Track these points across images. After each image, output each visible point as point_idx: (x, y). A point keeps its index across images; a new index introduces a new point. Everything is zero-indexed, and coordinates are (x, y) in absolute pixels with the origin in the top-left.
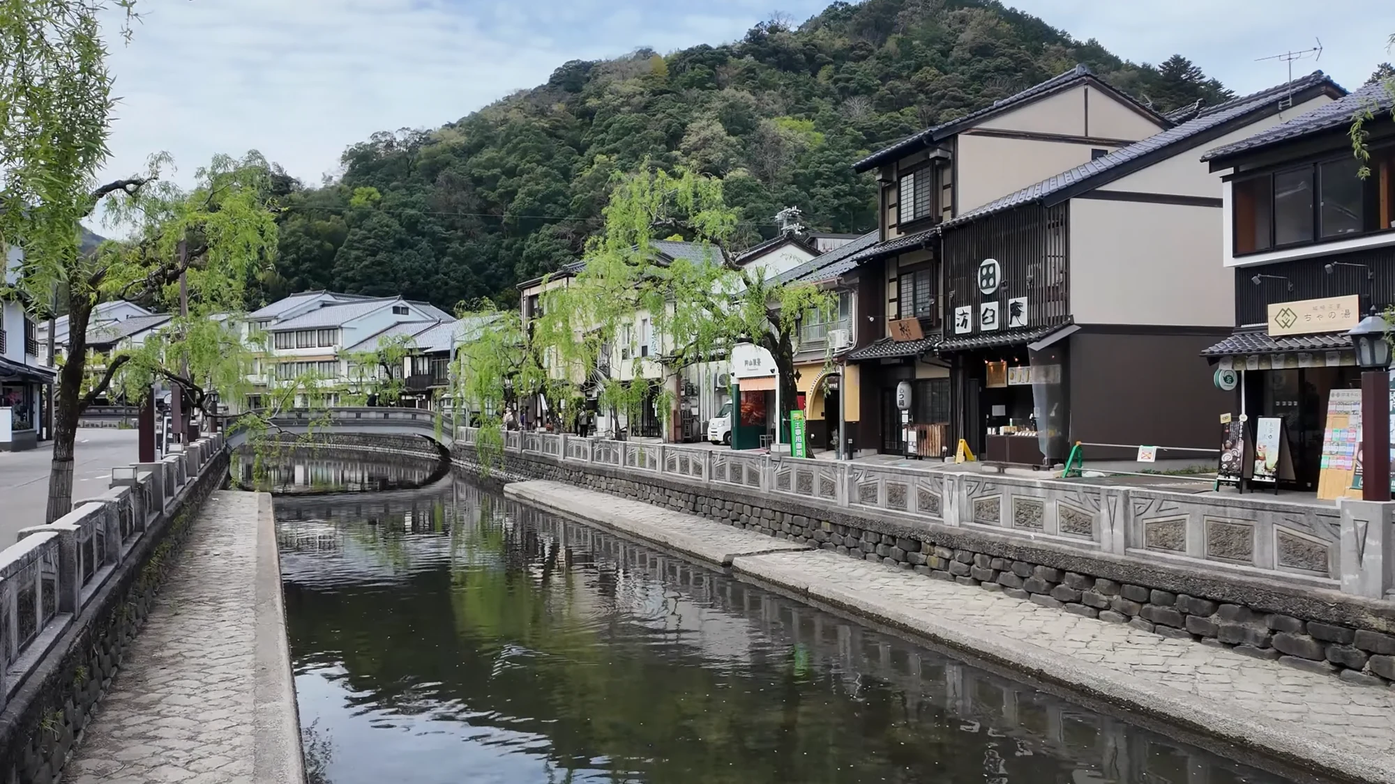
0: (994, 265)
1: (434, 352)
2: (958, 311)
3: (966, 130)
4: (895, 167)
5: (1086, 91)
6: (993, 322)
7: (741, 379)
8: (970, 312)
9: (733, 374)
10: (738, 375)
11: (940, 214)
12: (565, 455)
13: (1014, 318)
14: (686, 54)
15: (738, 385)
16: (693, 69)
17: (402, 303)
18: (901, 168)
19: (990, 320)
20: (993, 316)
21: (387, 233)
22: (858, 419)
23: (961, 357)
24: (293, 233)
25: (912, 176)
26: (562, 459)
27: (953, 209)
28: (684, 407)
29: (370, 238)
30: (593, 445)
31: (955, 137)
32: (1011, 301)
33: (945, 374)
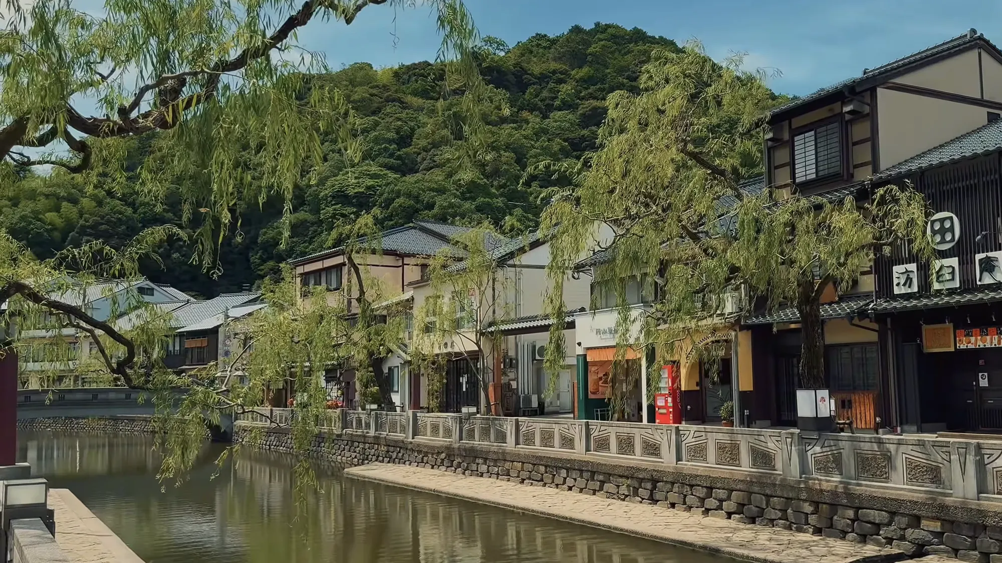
0: (951, 218)
1: (188, 332)
2: (897, 269)
3: (883, 84)
4: (787, 127)
5: (980, 54)
6: (953, 279)
7: (588, 349)
8: (915, 270)
9: (579, 344)
10: (584, 345)
11: (851, 171)
12: (415, 434)
13: (986, 274)
14: (414, 66)
15: (585, 356)
16: (417, 81)
17: (148, 284)
18: (793, 127)
19: (948, 277)
20: (953, 273)
21: (119, 219)
22: (752, 389)
23: (889, 320)
24: (23, 218)
25: (812, 133)
26: (410, 440)
27: (875, 163)
28: (504, 380)
29: (103, 224)
30: (461, 422)
31: (873, 92)
32: (981, 256)
33: (873, 337)
